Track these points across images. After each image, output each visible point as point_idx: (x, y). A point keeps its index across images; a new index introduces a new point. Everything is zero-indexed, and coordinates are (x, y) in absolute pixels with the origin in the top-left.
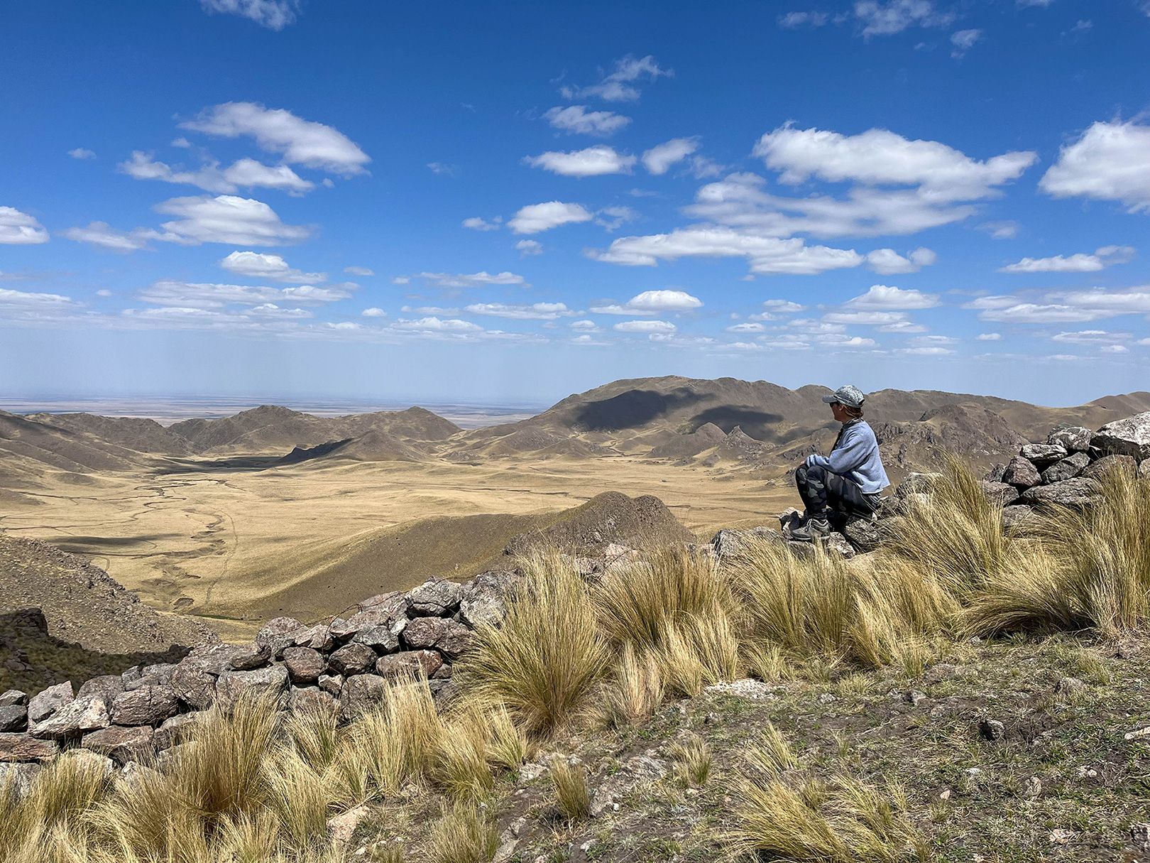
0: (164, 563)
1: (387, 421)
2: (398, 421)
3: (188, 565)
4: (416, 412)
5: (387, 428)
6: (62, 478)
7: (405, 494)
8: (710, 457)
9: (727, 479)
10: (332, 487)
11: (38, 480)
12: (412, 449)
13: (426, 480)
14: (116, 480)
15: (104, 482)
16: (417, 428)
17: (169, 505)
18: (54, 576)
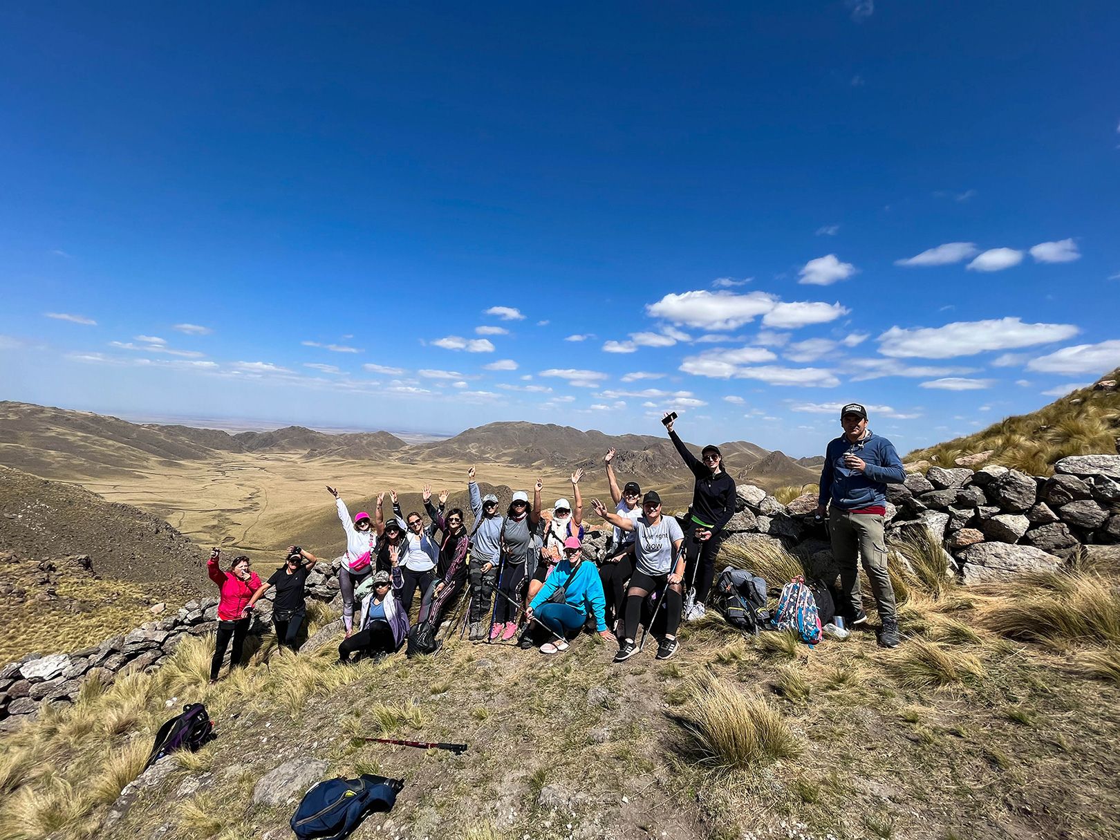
0: (220, 515)
1: (365, 438)
2: (372, 438)
3: (235, 517)
4: (383, 433)
5: (365, 442)
6: (160, 463)
7: (371, 479)
8: (540, 465)
9: (548, 476)
10: (329, 474)
11: (145, 463)
12: (378, 454)
13: (384, 472)
14: (196, 465)
15: (188, 466)
16: (382, 443)
17: (228, 481)
18: (132, 526)
